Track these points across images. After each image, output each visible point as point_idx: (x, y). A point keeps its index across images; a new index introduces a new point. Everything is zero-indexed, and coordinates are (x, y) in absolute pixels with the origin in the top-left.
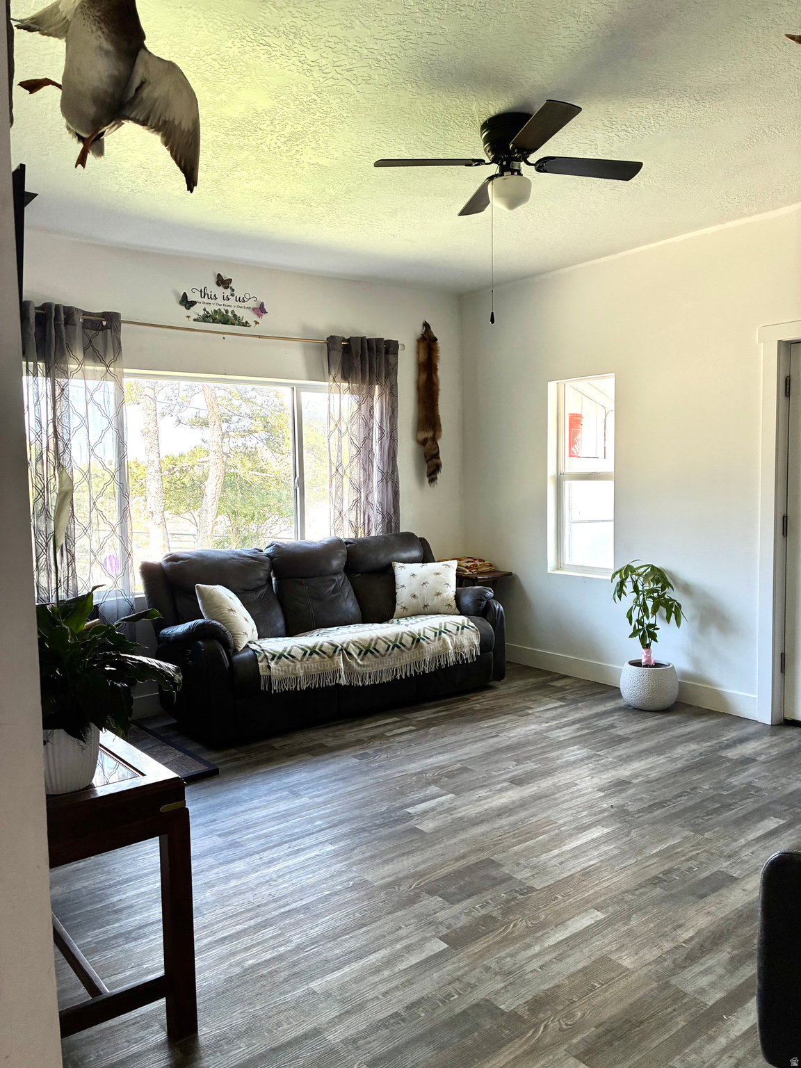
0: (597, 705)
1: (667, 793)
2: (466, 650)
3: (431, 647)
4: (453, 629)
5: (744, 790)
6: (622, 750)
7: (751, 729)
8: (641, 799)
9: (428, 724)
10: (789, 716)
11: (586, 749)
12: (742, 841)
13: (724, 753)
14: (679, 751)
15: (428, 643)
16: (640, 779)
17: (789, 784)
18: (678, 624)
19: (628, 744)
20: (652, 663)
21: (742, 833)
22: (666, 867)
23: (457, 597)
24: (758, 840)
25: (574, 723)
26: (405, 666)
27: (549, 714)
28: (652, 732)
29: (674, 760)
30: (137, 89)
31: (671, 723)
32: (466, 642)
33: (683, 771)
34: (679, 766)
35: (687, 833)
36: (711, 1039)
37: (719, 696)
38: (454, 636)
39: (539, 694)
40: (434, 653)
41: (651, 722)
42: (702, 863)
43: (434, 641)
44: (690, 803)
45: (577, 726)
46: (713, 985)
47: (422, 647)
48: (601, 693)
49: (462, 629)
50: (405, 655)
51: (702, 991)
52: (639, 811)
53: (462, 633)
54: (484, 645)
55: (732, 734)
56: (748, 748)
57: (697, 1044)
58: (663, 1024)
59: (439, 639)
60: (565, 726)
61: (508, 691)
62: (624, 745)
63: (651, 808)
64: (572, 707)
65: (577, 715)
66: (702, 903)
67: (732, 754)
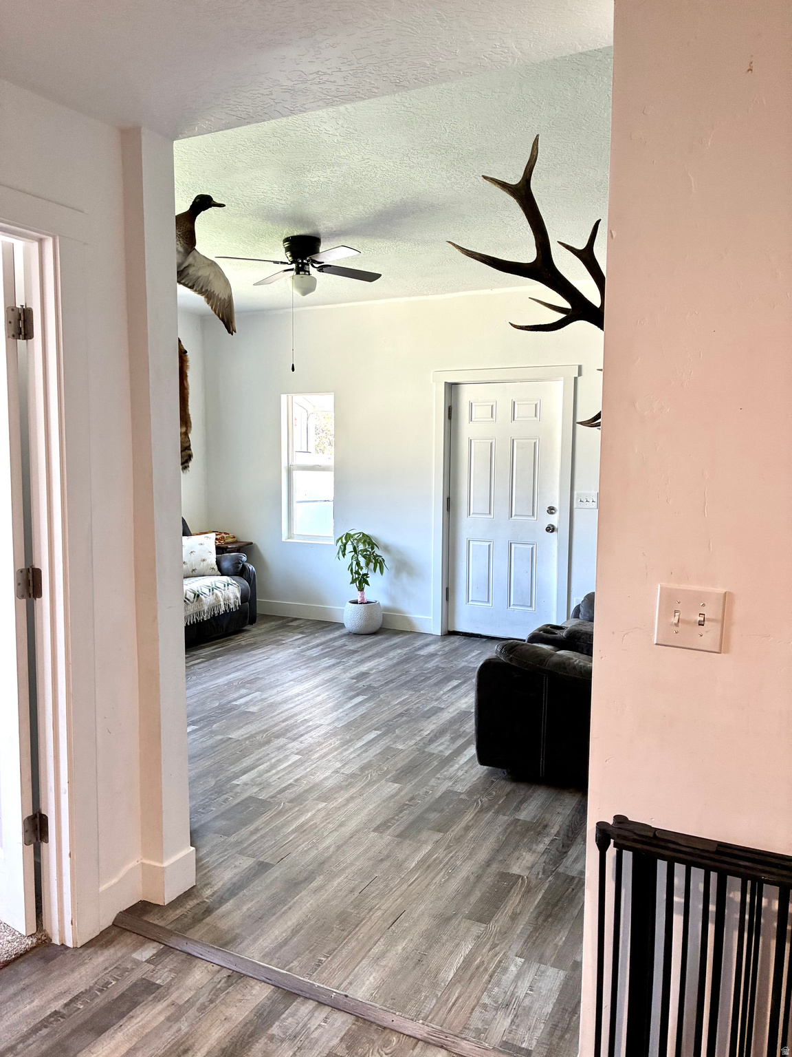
0: (328, 634)
1: (393, 676)
2: (232, 601)
3: (208, 600)
4: (221, 586)
5: (435, 669)
6: (357, 657)
7: (430, 639)
8: (379, 680)
9: (214, 656)
10: (451, 629)
11: (333, 660)
12: (442, 692)
13: (418, 653)
14: (392, 654)
15: (205, 597)
16: (374, 671)
17: (459, 664)
18: (382, 572)
19: (359, 653)
20: (365, 601)
21: (441, 689)
22: (405, 708)
23: (218, 563)
24: (450, 690)
25: (318, 646)
26: (190, 616)
27: (297, 643)
28: (371, 646)
29: (391, 659)
30: (185, 268)
31: (381, 639)
32: (232, 596)
33: (398, 664)
34: (395, 662)
35: (411, 693)
36: (452, 766)
37: (407, 620)
38: (223, 592)
39: (285, 631)
40: (210, 605)
41: (369, 640)
42: (423, 704)
43: (209, 596)
44: (408, 679)
45: (321, 647)
46: (446, 749)
47: (201, 600)
48: (327, 627)
49: (228, 586)
50: (189, 607)
51: (441, 751)
52: (380, 686)
53: (228, 589)
54: (244, 598)
55: (419, 643)
56: (432, 649)
57: (446, 769)
58: (427, 765)
59: (213, 594)
60: (313, 648)
61: (260, 631)
62: (356, 654)
63: (387, 683)
64: (312, 636)
65: (318, 641)
66: (429, 720)
67: (423, 652)
